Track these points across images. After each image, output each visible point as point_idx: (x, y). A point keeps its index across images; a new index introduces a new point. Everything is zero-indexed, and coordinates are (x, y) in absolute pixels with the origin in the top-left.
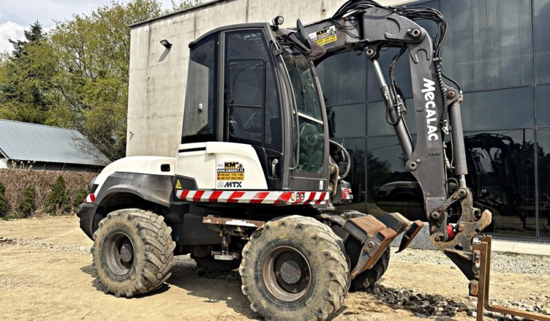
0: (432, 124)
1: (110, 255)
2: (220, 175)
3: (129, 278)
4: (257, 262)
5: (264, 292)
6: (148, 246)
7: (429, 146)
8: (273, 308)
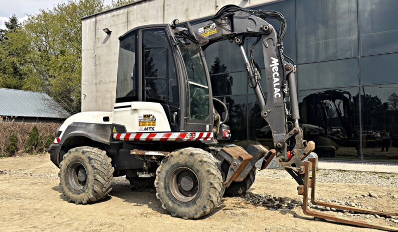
0: (277, 87)
1: (71, 177)
2: (141, 123)
3: (84, 192)
4: (165, 178)
5: (171, 196)
6: (96, 170)
7: (275, 101)
8: (176, 206)
